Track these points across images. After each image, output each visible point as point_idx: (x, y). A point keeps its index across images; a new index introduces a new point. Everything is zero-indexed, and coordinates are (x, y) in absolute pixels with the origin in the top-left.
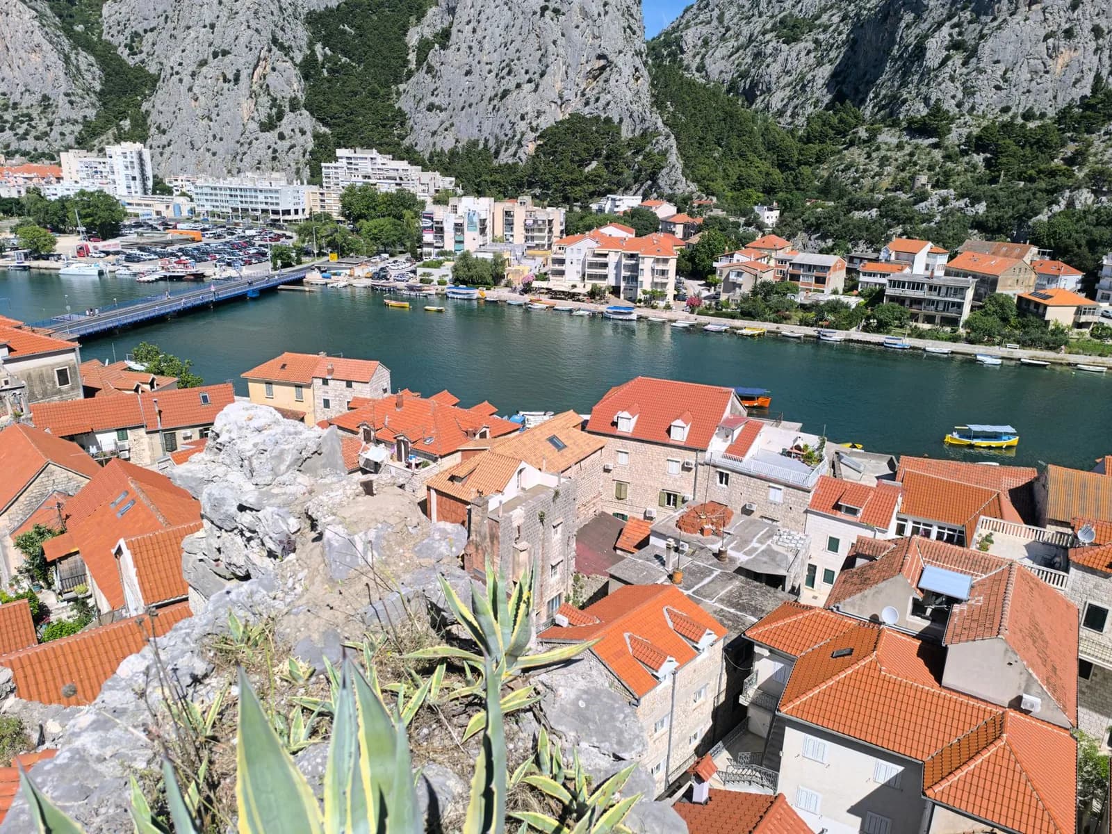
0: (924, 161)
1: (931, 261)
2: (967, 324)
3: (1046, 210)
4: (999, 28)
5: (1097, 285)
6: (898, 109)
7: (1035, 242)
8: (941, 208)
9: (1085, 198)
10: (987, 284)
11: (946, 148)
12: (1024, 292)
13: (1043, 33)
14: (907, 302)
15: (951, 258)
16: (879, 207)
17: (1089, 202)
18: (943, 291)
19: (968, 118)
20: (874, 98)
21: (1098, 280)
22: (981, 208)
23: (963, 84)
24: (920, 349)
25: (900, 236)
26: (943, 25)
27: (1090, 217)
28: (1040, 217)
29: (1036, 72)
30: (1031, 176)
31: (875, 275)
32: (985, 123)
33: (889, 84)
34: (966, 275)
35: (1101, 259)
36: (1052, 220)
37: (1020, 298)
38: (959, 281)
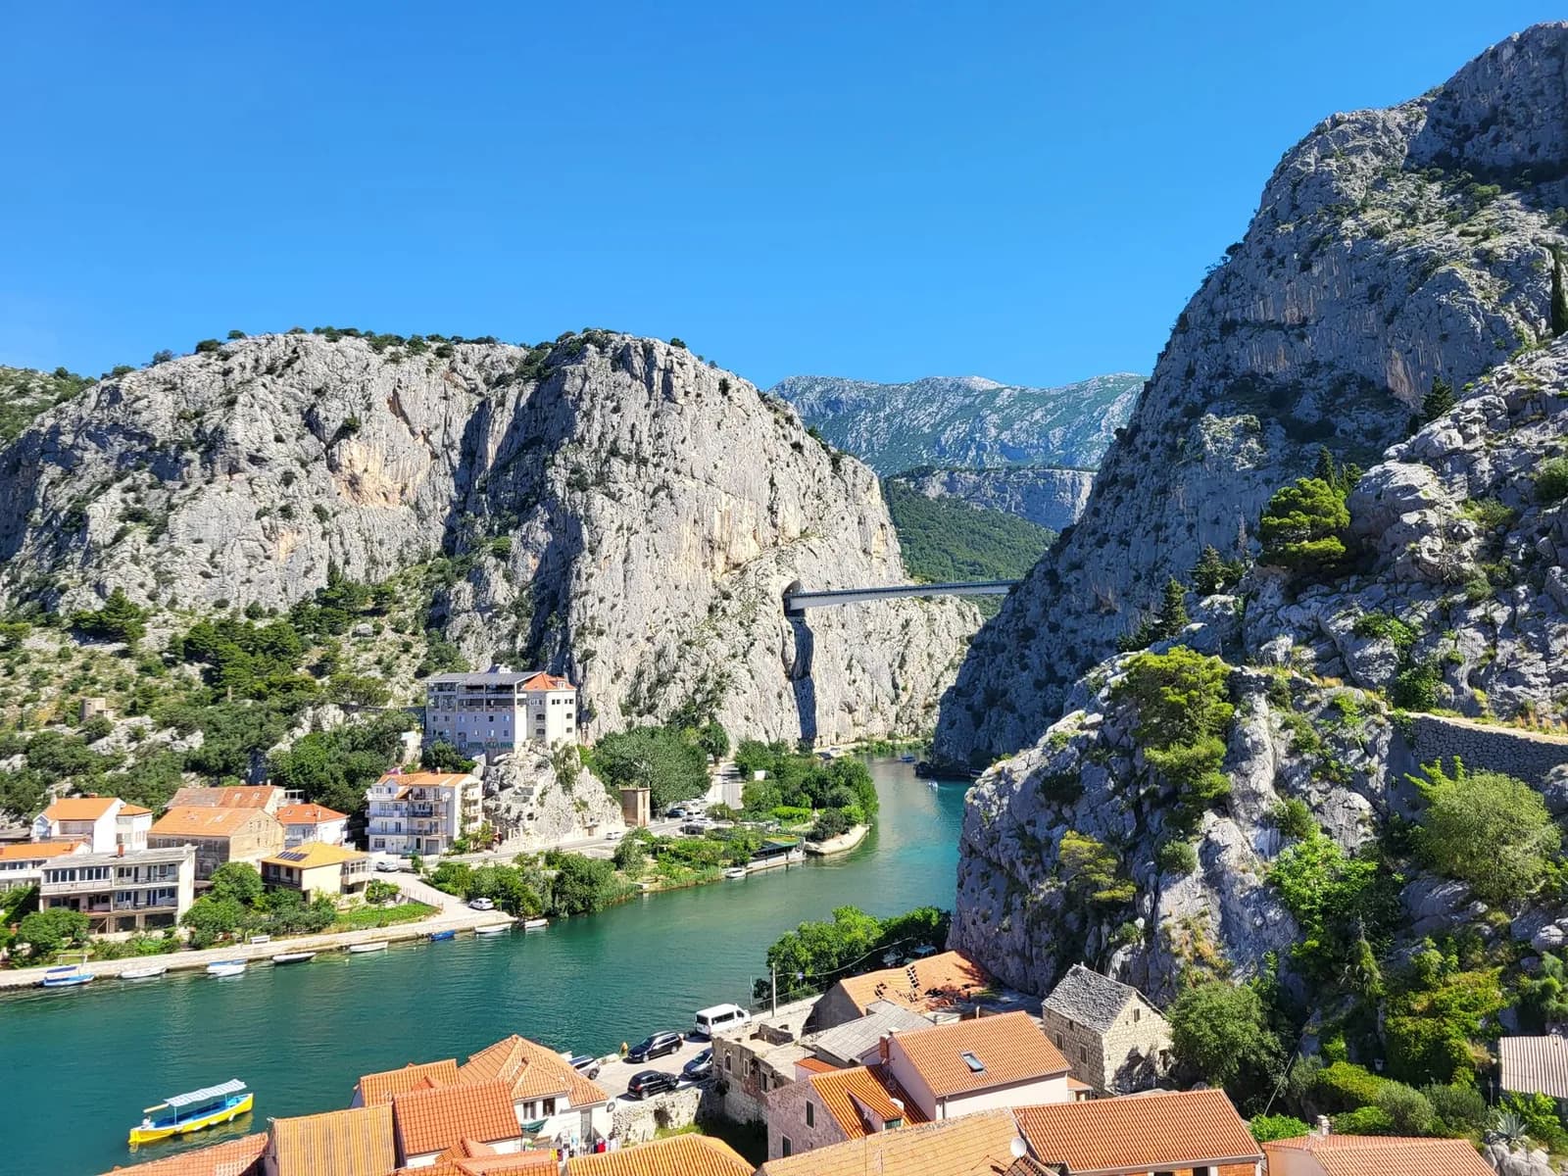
0: (106, 676)
1: (124, 829)
2: (188, 919)
3: (286, 736)
4: (193, 497)
5: (367, 830)
6: (53, 600)
7: (279, 781)
8: (134, 745)
9: (332, 716)
10: (213, 852)
11: (142, 657)
12: (270, 855)
13: (255, 510)
14: (84, 902)
15: (157, 818)
16: (26, 752)
17: (340, 721)
18: (143, 873)
19: (168, 614)
20: (10, 583)
21: (366, 822)
22: (196, 740)
23: (153, 568)
24: (110, 977)
25: (69, 794)
26: (110, 486)
27: (343, 741)
28: (279, 746)
29: (254, 557)
30: (259, 691)
31: (22, 865)
32: (194, 622)
33: (34, 562)
34: (181, 843)
35: (364, 793)
36: (297, 749)
37: (265, 865)
38: (168, 854)
